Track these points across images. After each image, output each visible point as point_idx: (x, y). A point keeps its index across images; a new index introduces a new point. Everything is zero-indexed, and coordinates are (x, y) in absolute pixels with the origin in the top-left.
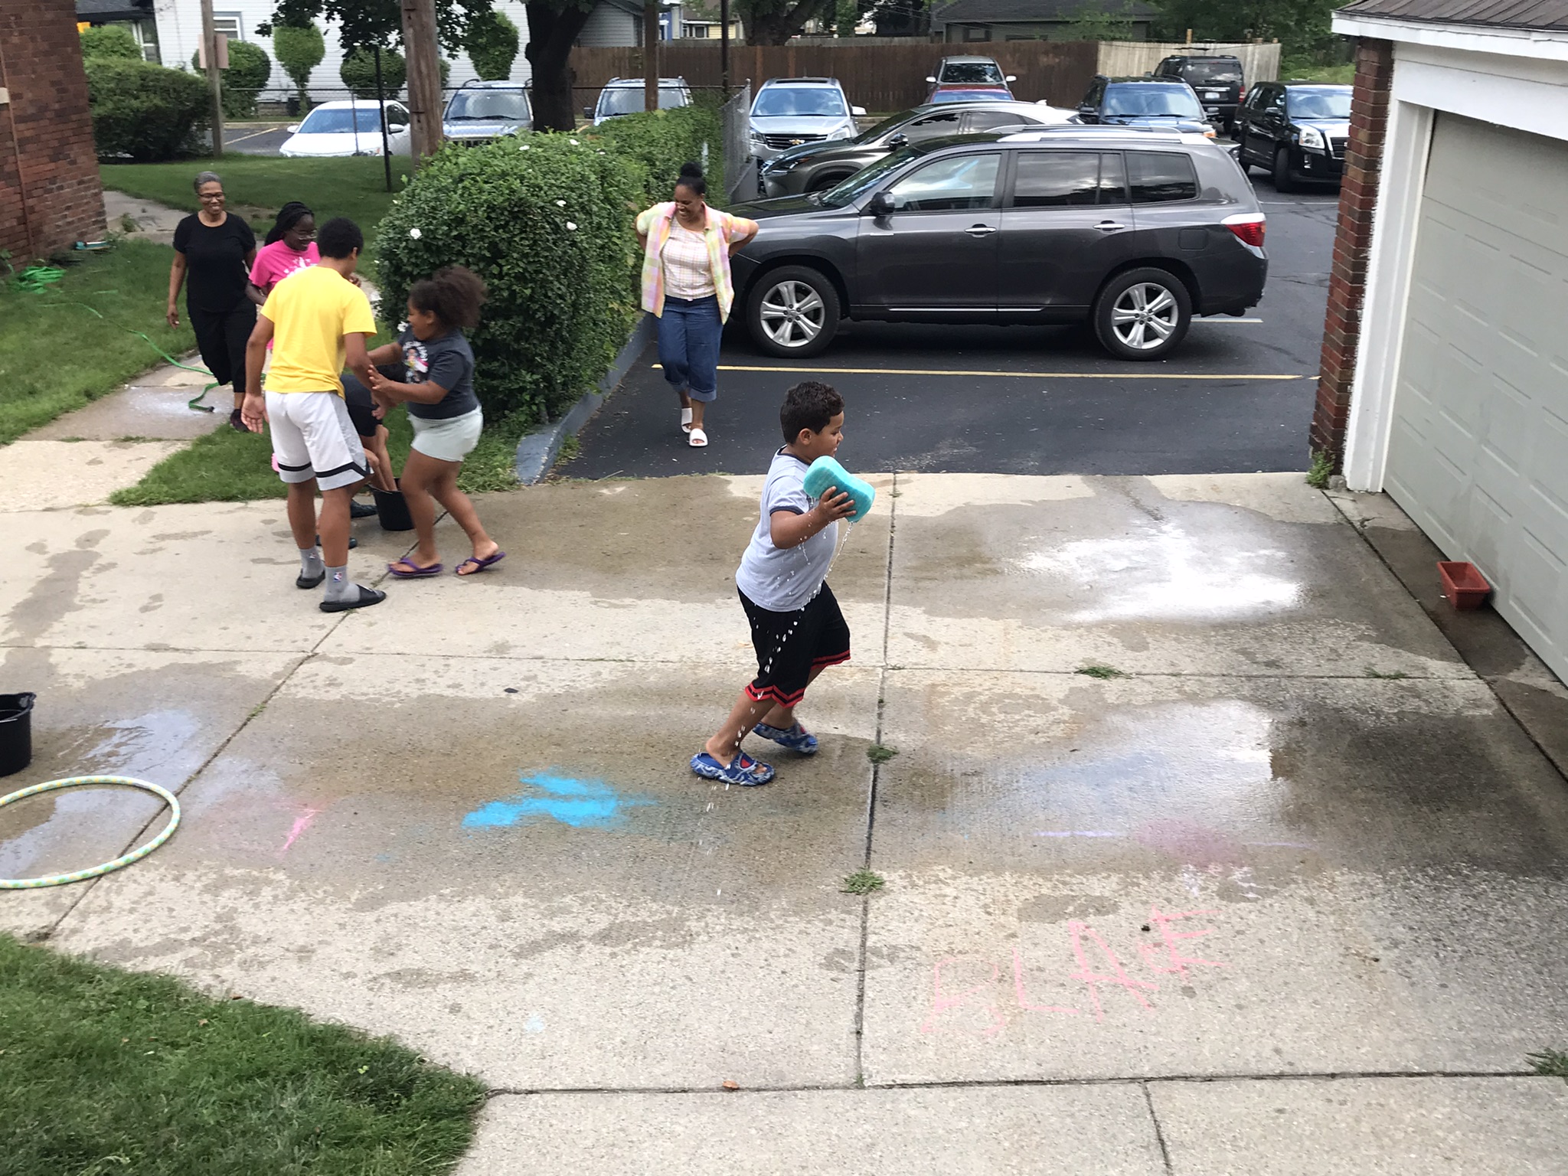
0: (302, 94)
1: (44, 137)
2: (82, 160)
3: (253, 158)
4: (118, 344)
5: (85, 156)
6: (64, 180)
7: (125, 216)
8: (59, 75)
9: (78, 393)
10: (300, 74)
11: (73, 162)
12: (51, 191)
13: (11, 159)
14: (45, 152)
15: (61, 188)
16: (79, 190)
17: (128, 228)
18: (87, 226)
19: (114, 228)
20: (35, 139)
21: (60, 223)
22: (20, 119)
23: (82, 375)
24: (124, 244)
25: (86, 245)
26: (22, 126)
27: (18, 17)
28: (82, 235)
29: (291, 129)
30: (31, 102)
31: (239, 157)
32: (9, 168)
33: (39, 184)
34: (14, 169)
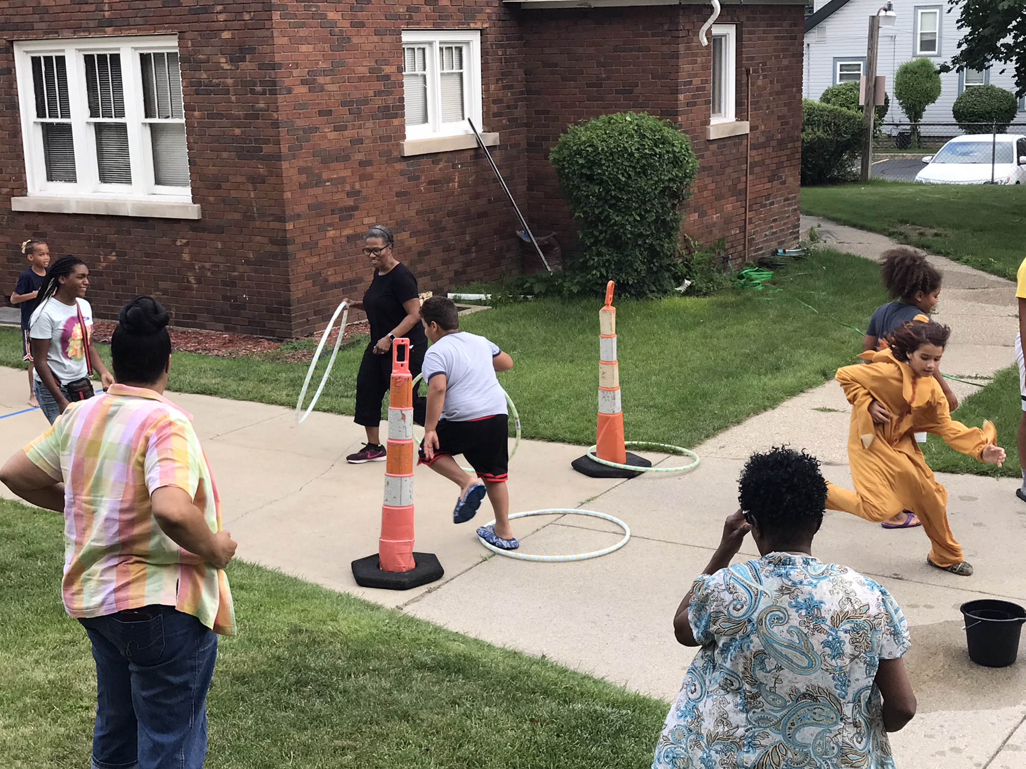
0: (914, 129)
1: (767, 162)
2: (791, 180)
3: (895, 183)
4: (837, 335)
5: (792, 177)
6: (775, 197)
7: (812, 229)
8: (785, 110)
9: (817, 373)
10: (914, 111)
11: (784, 183)
12: (765, 206)
13: (743, 179)
14: (768, 174)
15: (772, 203)
16: (784, 206)
17: (813, 238)
18: (786, 236)
19: (804, 238)
20: (761, 163)
21: (767, 233)
22: (754, 147)
23: (815, 357)
24: (816, 254)
25: (784, 251)
26: (754, 153)
27: (764, 64)
28: (781, 243)
29: (926, 159)
30: (763, 132)
31: (883, 183)
32: (741, 186)
33: (758, 200)
34: (744, 187)
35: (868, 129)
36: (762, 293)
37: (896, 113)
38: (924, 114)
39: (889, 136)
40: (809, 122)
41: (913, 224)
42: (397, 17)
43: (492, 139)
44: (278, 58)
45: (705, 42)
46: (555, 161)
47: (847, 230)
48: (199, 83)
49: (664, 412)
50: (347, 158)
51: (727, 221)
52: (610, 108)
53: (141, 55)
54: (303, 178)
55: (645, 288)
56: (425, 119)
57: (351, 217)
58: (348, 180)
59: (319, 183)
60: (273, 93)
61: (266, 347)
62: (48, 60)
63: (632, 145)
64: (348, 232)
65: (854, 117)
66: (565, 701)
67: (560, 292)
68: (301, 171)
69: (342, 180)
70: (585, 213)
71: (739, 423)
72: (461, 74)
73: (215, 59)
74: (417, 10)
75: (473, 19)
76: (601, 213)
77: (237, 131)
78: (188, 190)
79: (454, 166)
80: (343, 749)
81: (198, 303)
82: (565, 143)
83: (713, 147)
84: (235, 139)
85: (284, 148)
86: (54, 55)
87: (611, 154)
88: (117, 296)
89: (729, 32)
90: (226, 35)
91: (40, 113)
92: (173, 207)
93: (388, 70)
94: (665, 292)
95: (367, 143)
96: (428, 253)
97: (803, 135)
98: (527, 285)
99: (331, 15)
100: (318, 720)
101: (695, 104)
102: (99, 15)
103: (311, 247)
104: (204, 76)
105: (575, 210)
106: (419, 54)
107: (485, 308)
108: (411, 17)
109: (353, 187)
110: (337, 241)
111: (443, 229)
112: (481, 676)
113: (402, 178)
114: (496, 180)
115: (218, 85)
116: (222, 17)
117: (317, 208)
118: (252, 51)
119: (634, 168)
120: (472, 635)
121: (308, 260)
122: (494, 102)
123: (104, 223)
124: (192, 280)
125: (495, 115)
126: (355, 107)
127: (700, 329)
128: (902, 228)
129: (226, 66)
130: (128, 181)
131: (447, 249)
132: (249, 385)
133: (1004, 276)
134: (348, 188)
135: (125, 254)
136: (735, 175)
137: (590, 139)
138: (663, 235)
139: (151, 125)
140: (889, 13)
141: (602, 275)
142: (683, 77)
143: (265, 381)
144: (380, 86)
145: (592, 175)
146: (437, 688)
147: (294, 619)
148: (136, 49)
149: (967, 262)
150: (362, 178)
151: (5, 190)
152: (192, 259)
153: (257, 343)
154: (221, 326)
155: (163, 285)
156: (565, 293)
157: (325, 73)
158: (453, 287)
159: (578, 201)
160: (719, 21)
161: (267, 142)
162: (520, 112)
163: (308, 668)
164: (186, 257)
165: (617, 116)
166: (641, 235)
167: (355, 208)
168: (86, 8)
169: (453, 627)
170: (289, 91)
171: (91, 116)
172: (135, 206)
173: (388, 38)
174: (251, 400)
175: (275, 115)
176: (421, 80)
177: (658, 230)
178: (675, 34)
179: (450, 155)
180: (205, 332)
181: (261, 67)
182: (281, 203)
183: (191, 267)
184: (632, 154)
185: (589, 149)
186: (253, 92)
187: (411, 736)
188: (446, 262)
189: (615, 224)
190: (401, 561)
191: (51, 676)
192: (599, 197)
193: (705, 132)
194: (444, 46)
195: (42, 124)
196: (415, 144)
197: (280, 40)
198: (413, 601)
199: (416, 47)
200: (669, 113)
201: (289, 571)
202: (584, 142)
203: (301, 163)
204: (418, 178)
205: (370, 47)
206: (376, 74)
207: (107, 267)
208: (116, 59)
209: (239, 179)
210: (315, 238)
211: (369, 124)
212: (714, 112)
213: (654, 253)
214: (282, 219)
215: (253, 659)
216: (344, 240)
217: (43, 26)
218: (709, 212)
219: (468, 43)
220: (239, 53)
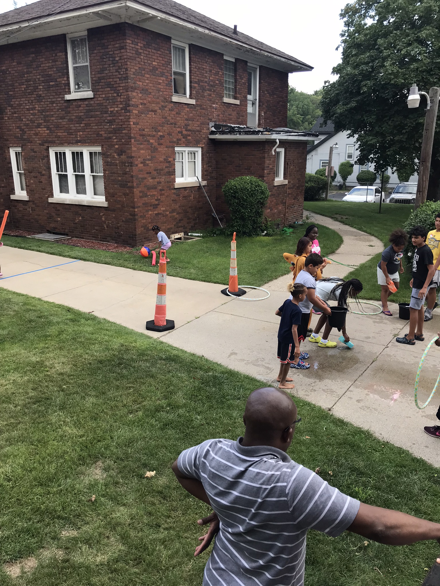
0: (344, 184)
1: (293, 193)
3: (336, 201)
5: (301, 198)
6: (296, 205)
7: (307, 215)
8: (300, 176)
10: (345, 178)
11: (299, 200)
12: (292, 207)
13: (285, 199)
14: (293, 197)
15: (294, 207)
16: (298, 208)
17: (307, 218)
18: (298, 217)
19: (304, 218)
20: (291, 194)
21: (292, 216)
22: (289, 188)
24: (308, 223)
25: (298, 222)
26: (289, 190)
27: (293, 161)
28: (297, 220)
29: (346, 193)
30: (292, 184)
31: (332, 201)
32: (284, 201)
33: (290, 206)
34: (285, 201)
35: (328, 183)
36: (289, 236)
37: (339, 179)
38: (348, 179)
39: (336, 186)
40: (309, 181)
41: (340, 214)
42: (174, 142)
43: (204, 183)
44: (133, 155)
45: (274, 153)
46: (224, 191)
47: (319, 216)
48: (108, 162)
49: (252, 274)
50: (156, 188)
51: (280, 212)
52: (242, 175)
53: (90, 152)
54: (141, 194)
55: (252, 233)
56: (183, 176)
57: (157, 207)
58: (156, 195)
59: (146, 196)
60: (131, 166)
61: (128, 249)
62: (60, 153)
63: (249, 186)
64: (156, 212)
65: (324, 179)
66: (206, 372)
67: (224, 234)
68: (140, 192)
69: (154, 195)
70: (233, 208)
71: (276, 279)
72: (195, 162)
73: (113, 154)
74: (180, 140)
75: (199, 143)
76: (238, 209)
77: (120, 178)
78: (104, 197)
79: (192, 192)
80: (130, 387)
81: (107, 234)
82: (227, 185)
83: (276, 188)
84: (119, 181)
85: (135, 184)
86: (62, 151)
87: (242, 189)
88: (82, 231)
89: (282, 150)
90: (117, 146)
91: (58, 171)
92: (99, 203)
93: (170, 159)
94: (258, 235)
95: (163, 184)
96: (182, 220)
97: (307, 185)
98: (214, 231)
99: (151, 141)
100: (123, 377)
101: (270, 174)
102: (76, 139)
103: (143, 217)
104: (109, 160)
105: (229, 208)
106: (181, 155)
107: (200, 238)
108: (178, 142)
109: (158, 198)
110: (152, 215)
111: (188, 212)
112: (181, 363)
113: (174, 195)
114: (205, 197)
115: (114, 163)
116: (115, 140)
117: (145, 204)
118: (125, 152)
119: (249, 194)
120: (181, 348)
121: (142, 221)
122: (205, 171)
123: (77, 207)
124: (105, 226)
125: (206, 175)
126: (159, 171)
127: (268, 247)
128: (336, 216)
129: (116, 157)
130: (86, 194)
131: (189, 219)
132: (121, 261)
133: (366, 233)
134: (156, 198)
135: (84, 217)
136: (282, 198)
137: (235, 184)
138: (258, 216)
139: (93, 175)
140: (336, 146)
141: (238, 229)
142: (266, 165)
143: (126, 260)
144: (168, 165)
145: (235, 196)
146: (165, 367)
147: (122, 341)
148: (88, 150)
149: (355, 228)
150: (161, 195)
151: (46, 196)
152: (105, 220)
153: (125, 247)
154: (114, 242)
155: (96, 228)
156: (226, 234)
157: (149, 160)
158: (191, 231)
159: (231, 204)
160: (279, 147)
161: (129, 182)
162: (214, 175)
163: (124, 359)
164: (103, 219)
165: (244, 177)
166: (250, 216)
167: (158, 205)
168: (71, 136)
169: (175, 345)
170: (137, 165)
171: (74, 172)
172: (87, 202)
173: (170, 149)
174: (121, 267)
175: (132, 173)
176: (181, 163)
177: (256, 215)
178: (264, 151)
179: (190, 188)
180: (109, 243)
181: (127, 157)
182: (133, 202)
183: (105, 222)
184: (248, 190)
185: (235, 188)
186: (125, 165)
187: (153, 383)
188: (188, 223)
189: (242, 212)
190: (160, 322)
191: (38, 360)
192: (237, 203)
193: (273, 183)
194: (189, 152)
195: (58, 174)
196: (179, 184)
197: (134, 149)
198: (163, 336)
199: (180, 152)
200: (261, 177)
201: (124, 324)
202: (233, 185)
203: (140, 189)
204: (179, 195)
205: (164, 152)
206: (166, 161)
207: (78, 222)
208: (82, 153)
209: (120, 194)
210: (145, 214)
211: (164, 177)
212: (276, 177)
213: (254, 222)
214: (134, 208)
215: (106, 355)
216: (154, 215)
217: (59, 142)
218: (274, 209)
219: (197, 151)
220: (121, 152)
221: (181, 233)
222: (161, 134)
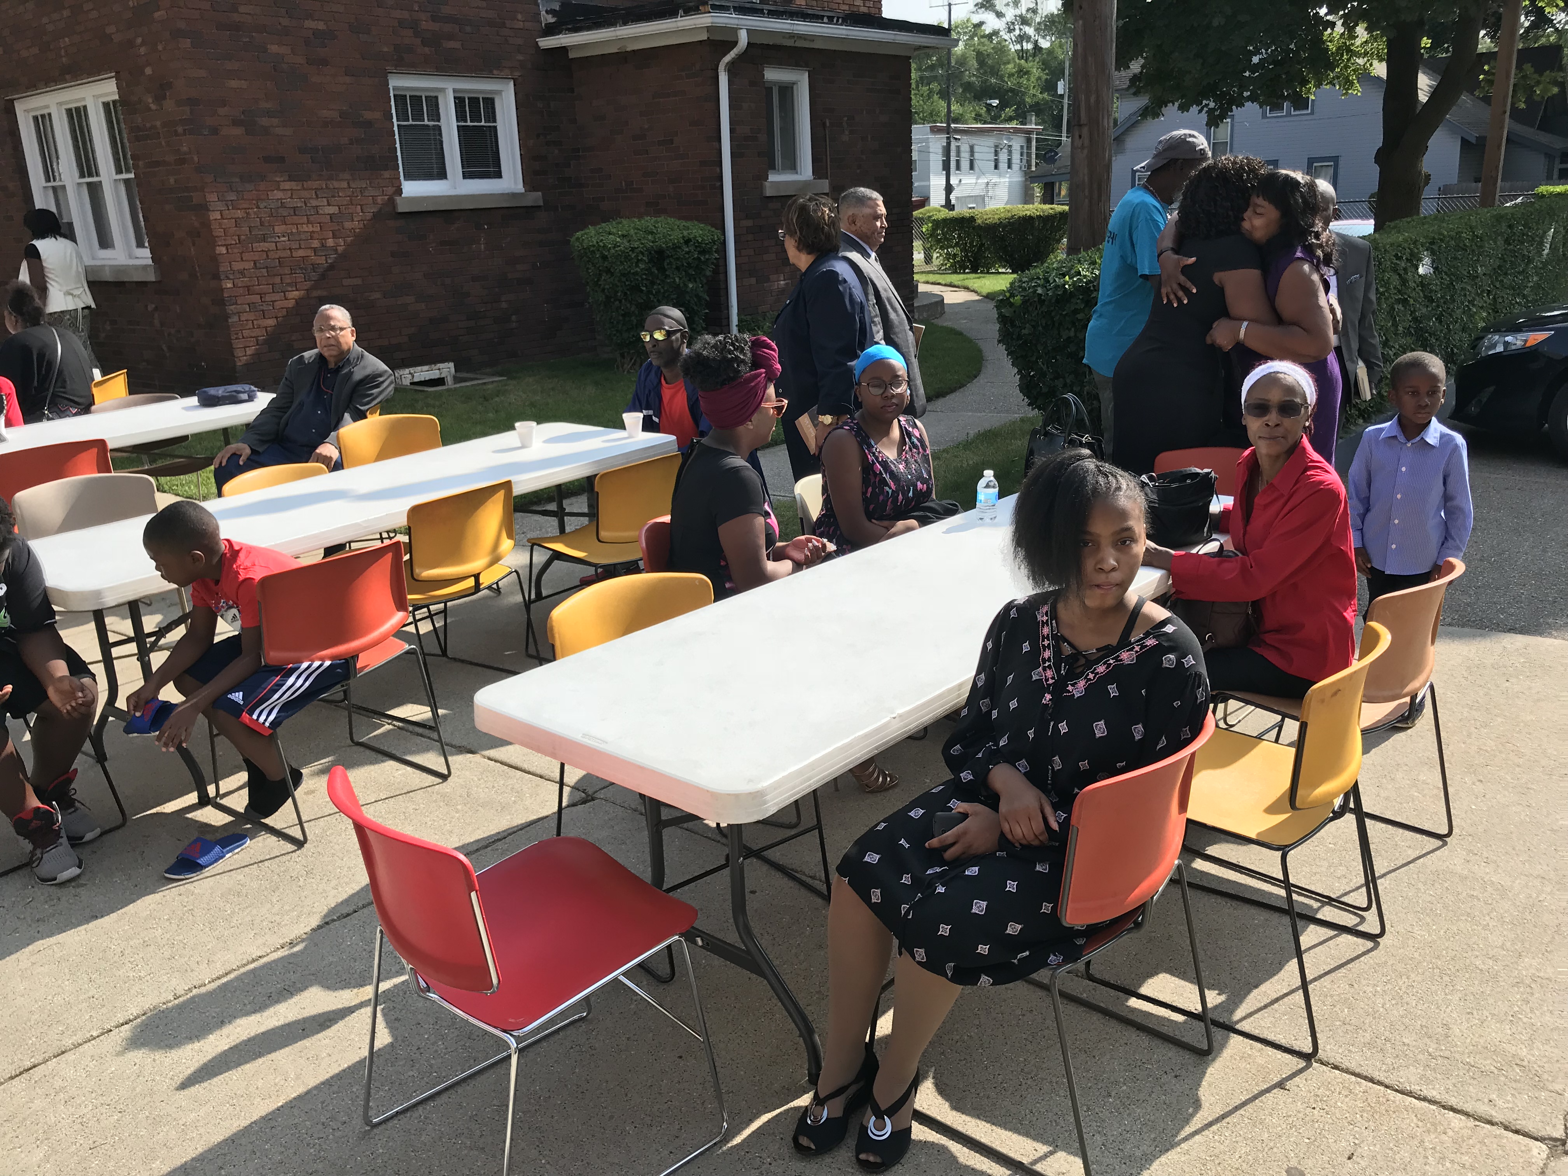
27: (853, 118)
42: (380, 58)
43: (536, 198)
48: (136, 129)
50: (311, 211)
53: (103, 102)
54: (246, 232)
56: (442, 176)
58: (316, 236)
59: (272, 237)
60: (191, 133)
62: (43, 117)
68: (240, 223)
69: (309, 236)
72: (494, 129)
73: (144, 99)
74: (410, 50)
75: (497, 65)
77: (172, 180)
78: (148, 251)
79: (478, 227)
81: (173, 373)
83: (775, 205)
84: (172, 188)
86: (45, 112)
89: (798, 78)
90: (148, 71)
91: (47, 177)
92: (137, 269)
93: (368, 115)
99: (274, 48)
102: (59, 62)
103: (260, 308)
104: (139, 120)
107: (500, 379)
108: (400, 59)
109: (324, 244)
111: (467, 295)
113: (399, 237)
115: (151, 129)
116: (143, 50)
117: (268, 266)
118: (170, 86)
121: (259, 323)
122: (535, 159)
125: (535, 173)
126: (320, 155)
129: (153, 107)
130: (111, 246)
131: (474, 317)
134: (315, 244)
144: (358, 133)
148: (97, 96)
150: (334, 234)
152: (161, 326)
157: (270, 114)
161: (194, 190)
164: (157, 323)
168: (49, 56)
170: (215, 131)
171: (80, 176)
173: (363, 81)
176: (433, 131)
179: (475, 216)
181: (178, 104)
182: (214, 259)
183: (162, 335)
186: (176, 133)
188: (473, 331)
193: (759, 188)
194: (462, 96)
195: (51, 188)
196: (415, 200)
197: (194, 73)
203: (239, 215)
204: (424, 238)
205: (339, 88)
206: (352, 120)
208: (86, 112)
209: (181, 234)
214: (215, 277)
218: (772, 277)
219: (497, 93)
220: (161, 89)
221: (441, 365)
222: (321, 26)
